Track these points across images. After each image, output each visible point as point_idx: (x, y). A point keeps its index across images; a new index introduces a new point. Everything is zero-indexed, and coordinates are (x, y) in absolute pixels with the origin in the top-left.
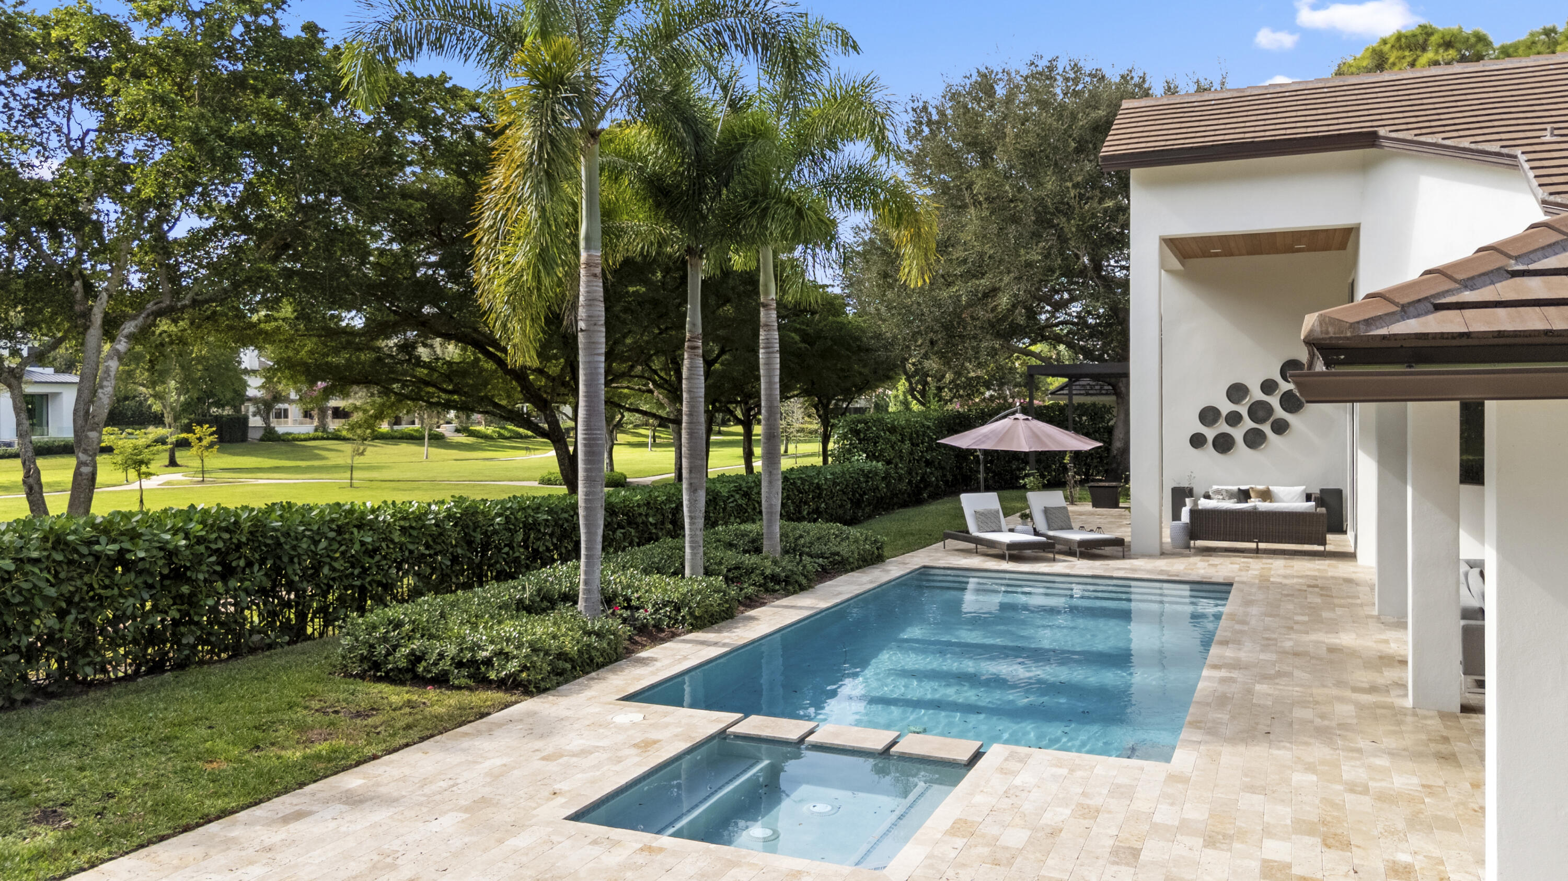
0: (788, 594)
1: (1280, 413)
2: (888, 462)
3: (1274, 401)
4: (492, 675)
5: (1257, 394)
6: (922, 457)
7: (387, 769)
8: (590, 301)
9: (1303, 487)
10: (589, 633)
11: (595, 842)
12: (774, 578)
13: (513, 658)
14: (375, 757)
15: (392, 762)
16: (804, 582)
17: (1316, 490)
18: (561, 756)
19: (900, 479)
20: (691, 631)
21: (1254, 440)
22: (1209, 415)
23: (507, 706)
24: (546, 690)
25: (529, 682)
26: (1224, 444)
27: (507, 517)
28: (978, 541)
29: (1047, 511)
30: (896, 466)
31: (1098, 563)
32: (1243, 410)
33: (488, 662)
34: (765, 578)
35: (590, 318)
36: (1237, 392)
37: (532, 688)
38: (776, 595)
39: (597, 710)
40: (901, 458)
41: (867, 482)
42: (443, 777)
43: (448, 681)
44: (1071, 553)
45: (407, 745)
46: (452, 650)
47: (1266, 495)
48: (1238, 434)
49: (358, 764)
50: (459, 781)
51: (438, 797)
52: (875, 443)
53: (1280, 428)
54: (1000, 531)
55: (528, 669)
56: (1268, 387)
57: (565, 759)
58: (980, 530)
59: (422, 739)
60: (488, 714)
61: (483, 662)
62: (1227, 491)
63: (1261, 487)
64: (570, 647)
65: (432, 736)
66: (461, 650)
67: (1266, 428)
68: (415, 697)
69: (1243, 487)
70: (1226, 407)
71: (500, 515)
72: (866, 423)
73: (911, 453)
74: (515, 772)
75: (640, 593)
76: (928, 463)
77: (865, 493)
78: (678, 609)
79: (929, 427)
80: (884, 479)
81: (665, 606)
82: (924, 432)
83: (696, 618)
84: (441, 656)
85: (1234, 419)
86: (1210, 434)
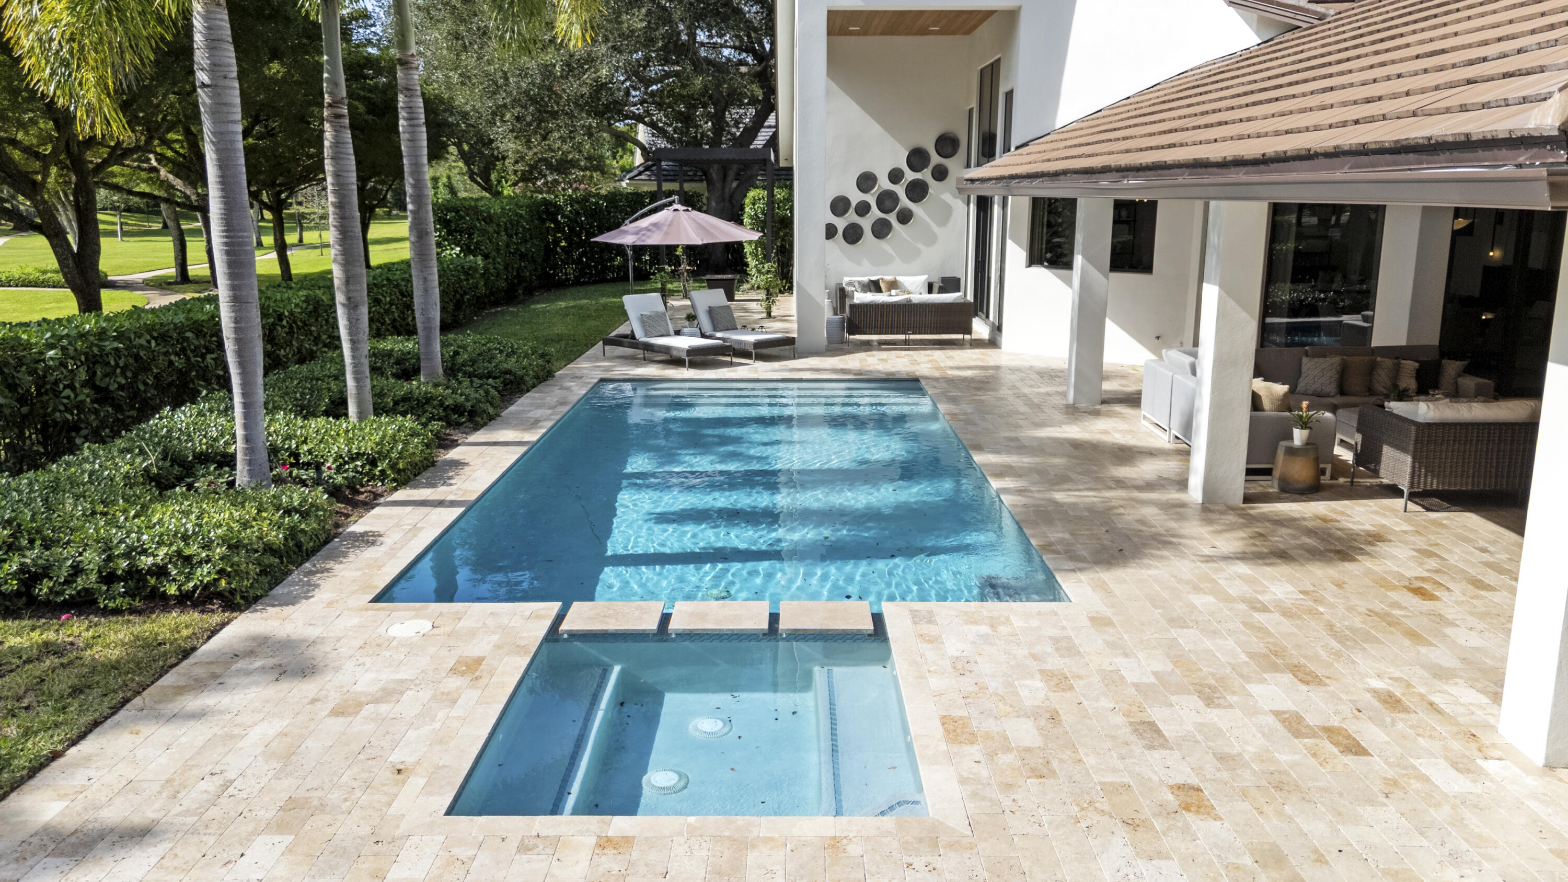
0: (477, 427)
1: (905, 201)
2: (486, 257)
3: (900, 190)
4: (172, 590)
5: (884, 183)
6: (517, 249)
7: (91, 773)
8: (213, 44)
9: (925, 277)
10: (288, 512)
11: (523, 848)
12: (458, 409)
13: (200, 563)
14: (55, 756)
15: (88, 759)
16: (491, 410)
17: (936, 279)
18: (360, 705)
19: (498, 275)
20: (395, 489)
21: (881, 230)
22: (839, 206)
23: (214, 632)
24: (257, 599)
25: (232, 592)
26: (853, 235)
27: (63, 349)
28: (648, 347)
29: (711, 311)
30: (494, 259)
31: (776, 365)
32: (871, 199)
33: (161, 572)
34: (445, 410)
35: (215, 68)
36: (866, 181)
37: (238, 599)
38: (462, 428)
39: (356, 621)
40: (498, 250)
41: (467, 280)
42: (196, 772)
43: (95, 602)
44: (746, 354)
45: (96, 724)
46: (92, 558)
47: (893, 285)
48: (866, 223)
49: (34, 772)
50: (231, 775)
51: (214, 812)
52: (470, 235)
53: (905, 217)
54: (668, 335)
55: (229, 575)
56: (895, 176)
57: (368, 710)
58: (646, 335)
59: (115, 710)
60: (194, 649)
61: (150, 572)
62: (859, 282)
63: (889, 278)
64: (276, 537)
65: (126, 701)
66: (110, 559)
67: (892, 218)
68: (50, 636)
69: (874, 278)
70: (856, 197)
71: (51, 346)
72: (457, 212)
73: (507, 246)
74: (309, 743)
75: (311, 446)
76: (523, 256)
77: (465, 293)
78: (373, 463)
79: (521, 216)
80: (483, 275)
81: (353, 459)
82: (518, 222)
83: (399, 471)
84: (77, 570)
85: (863, 209)
86: (841, 224)
